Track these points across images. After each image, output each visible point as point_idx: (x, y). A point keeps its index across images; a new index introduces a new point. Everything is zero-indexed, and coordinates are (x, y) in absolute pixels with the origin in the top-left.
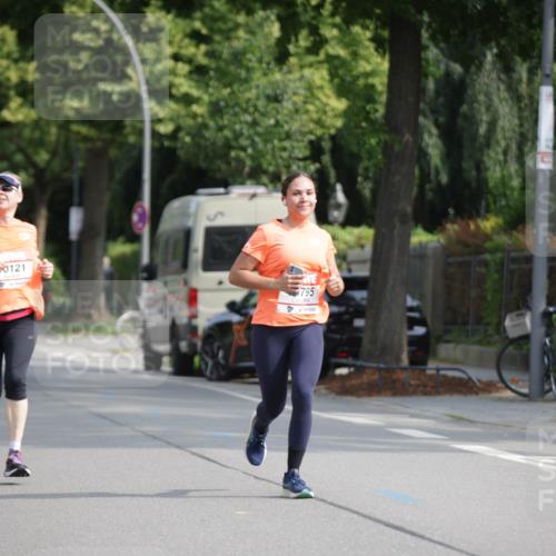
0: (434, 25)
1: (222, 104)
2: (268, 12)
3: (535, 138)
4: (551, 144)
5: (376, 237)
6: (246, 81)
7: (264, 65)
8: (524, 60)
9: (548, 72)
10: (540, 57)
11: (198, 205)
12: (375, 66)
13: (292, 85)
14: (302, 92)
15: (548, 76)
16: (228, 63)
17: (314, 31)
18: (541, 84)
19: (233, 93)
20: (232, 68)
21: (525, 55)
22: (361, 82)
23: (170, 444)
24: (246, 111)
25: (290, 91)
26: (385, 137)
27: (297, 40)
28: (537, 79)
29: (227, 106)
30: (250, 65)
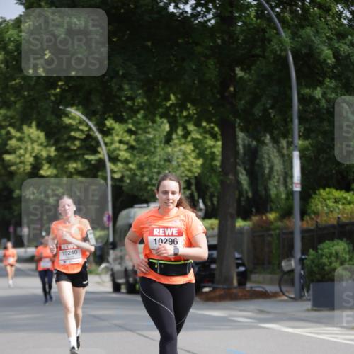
0: (242, 124)
1: (143, 164)
2: (163, 120)
3: (292, 177)
4: (300, 179)
5: (221, 227)
6: (153, 153)
7: (162, 145)
8: (284, 139)
9: (296, 144)
11: (135, 213)
12: (217, 147)
13: (176, 154)
14: (181, 157)
15: (296, 147)
16: (145, 145)
17: (185, 128)
18: (294, 150)
19: (147, 159)
20: (147, 147)
21: (285, 136)
22: (208, 152)
23: (127, 329)
24: (155, 167)
25: (175, 158)
26: (221, 178)
27: (177, 132)
28: (291, 148)
29: (146, 165)
30: (156, 145)
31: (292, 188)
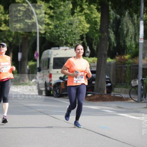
0: (112, 5)
1: (57, 25)
2: (69, 1)
3: (139, 34)
4: (143, 36)
5: (98, 60)
6: (64, 19)
7: (68, 15)
8: (136, 14)
9: (142, 17)
10: (140, 13)
11: (51, 52)
12: (97, 15)
13: (75, 20)
14: (78, 22)
15: (142, 18)
16: (59, 15)
17: (81, 6)
18: (140, 20)
19: (60, 23)
21: (136, 13)
22: (93, 20)
23: (45, 114)
24: (64, 27)
25: (75, 22)
26: (100, 34)
27: (77, 9)
28: (139, 19)
29: (59, 26)
30: (64, 15)
31: (139, 41)
